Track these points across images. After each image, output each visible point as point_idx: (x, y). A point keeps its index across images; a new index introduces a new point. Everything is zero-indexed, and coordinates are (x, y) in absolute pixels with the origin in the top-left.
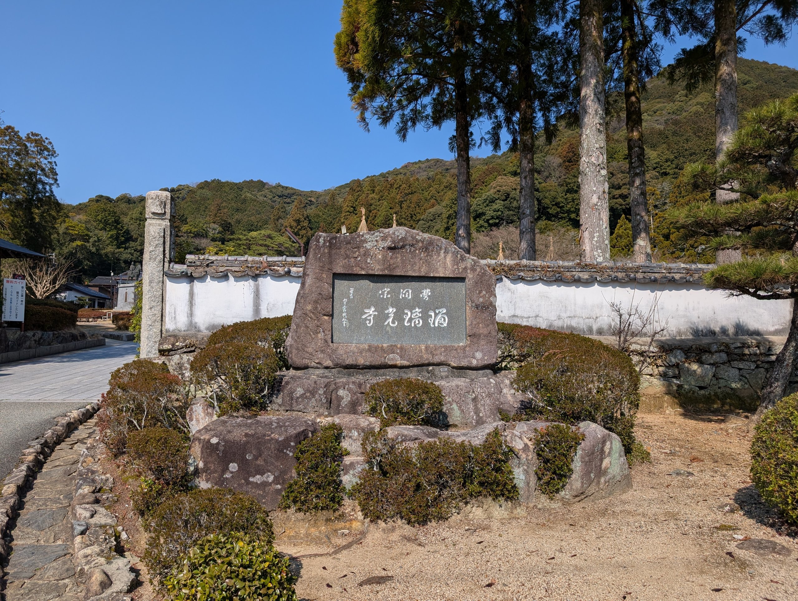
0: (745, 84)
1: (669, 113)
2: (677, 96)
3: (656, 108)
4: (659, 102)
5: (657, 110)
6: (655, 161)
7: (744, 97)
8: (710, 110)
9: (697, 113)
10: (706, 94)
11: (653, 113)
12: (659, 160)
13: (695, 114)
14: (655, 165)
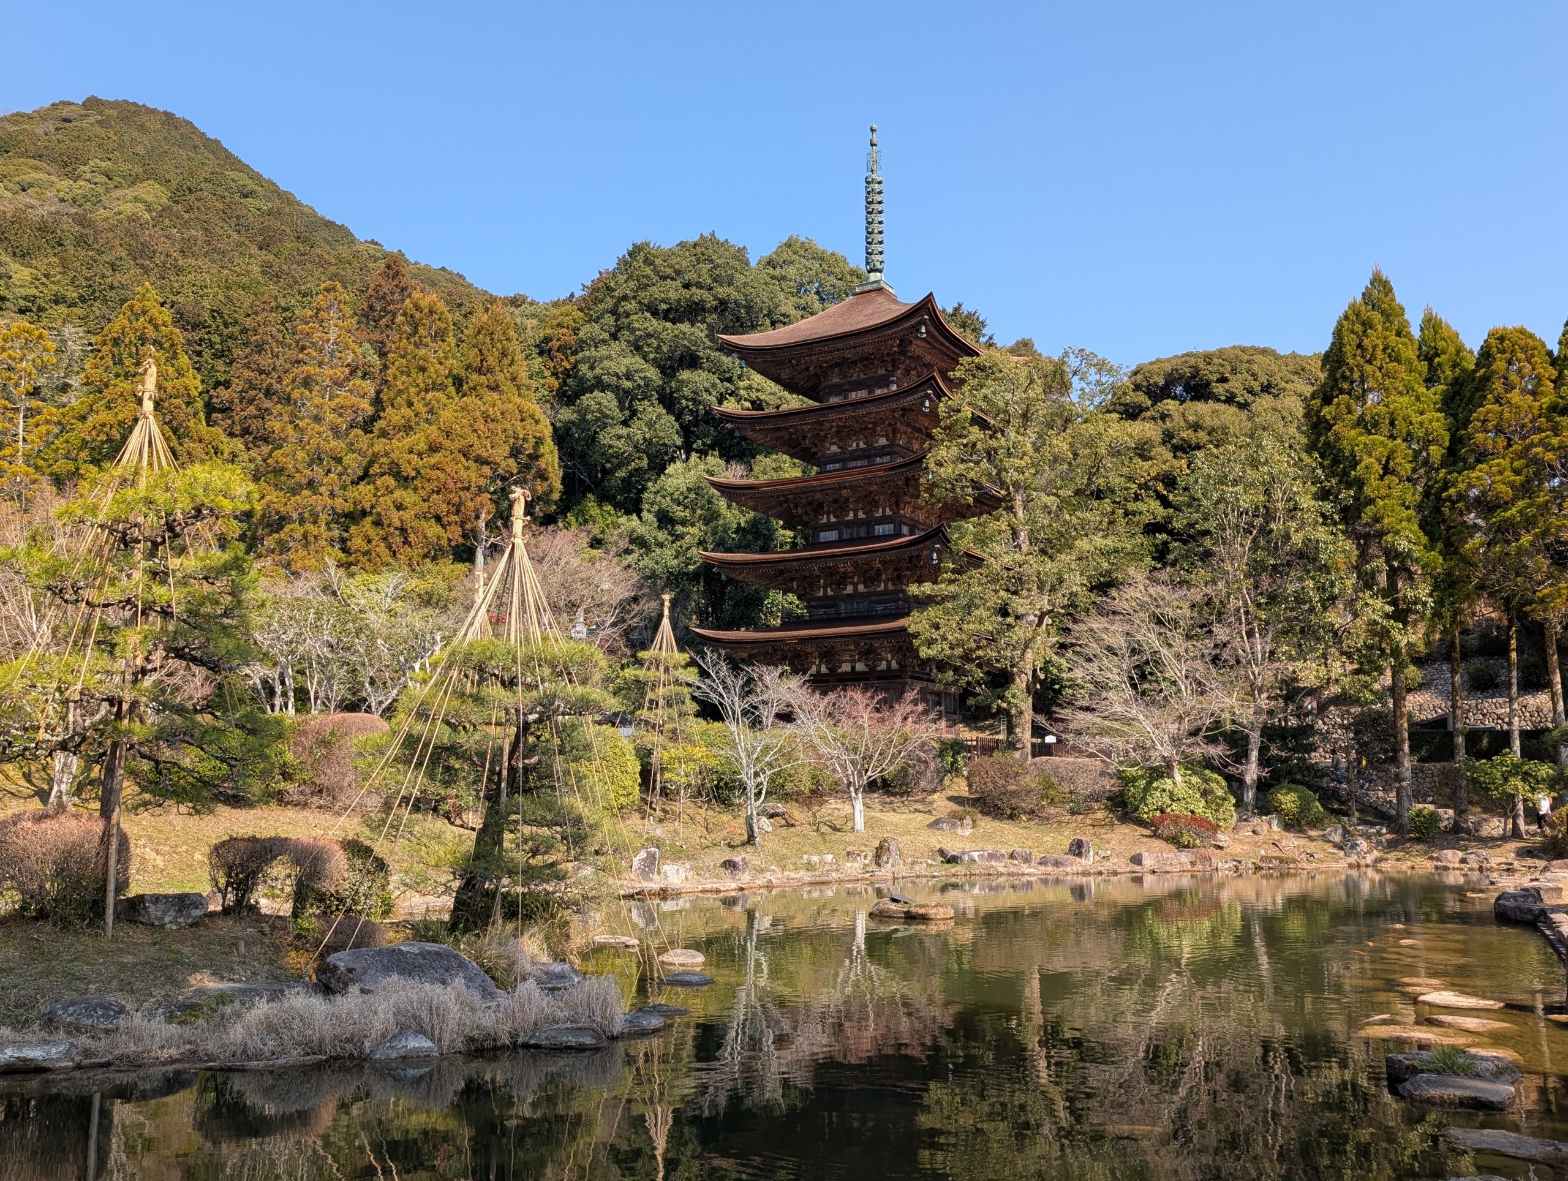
0: (246, 196)
1: (62, 200)
2: (86, 168)
3: (26, 178)
4: (36, 168)
5: (31, 185)
6: (24, 292)
7: (242, 221)
8: (167, 222)
9: (133, 219)
10: (157, 186)
11: (17, 188)
12: (34, 291)
13: (129, 219)
14: (22, 303)
